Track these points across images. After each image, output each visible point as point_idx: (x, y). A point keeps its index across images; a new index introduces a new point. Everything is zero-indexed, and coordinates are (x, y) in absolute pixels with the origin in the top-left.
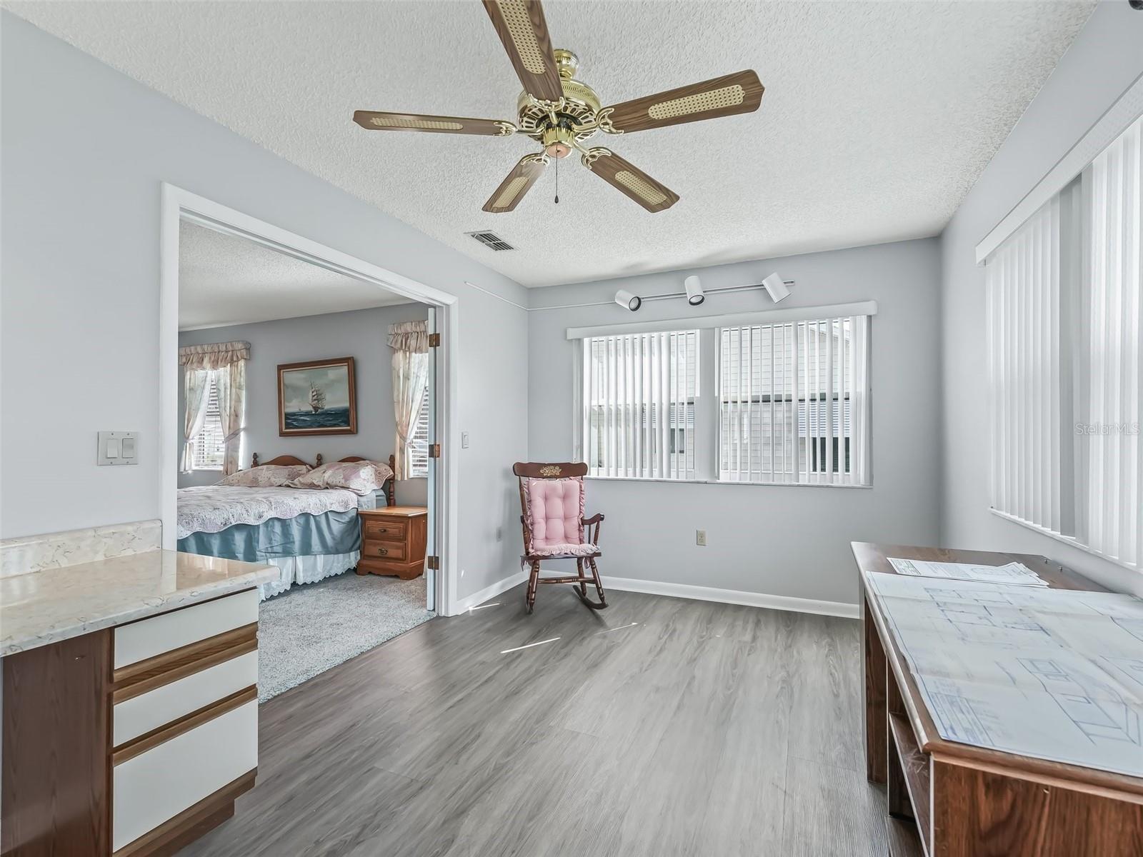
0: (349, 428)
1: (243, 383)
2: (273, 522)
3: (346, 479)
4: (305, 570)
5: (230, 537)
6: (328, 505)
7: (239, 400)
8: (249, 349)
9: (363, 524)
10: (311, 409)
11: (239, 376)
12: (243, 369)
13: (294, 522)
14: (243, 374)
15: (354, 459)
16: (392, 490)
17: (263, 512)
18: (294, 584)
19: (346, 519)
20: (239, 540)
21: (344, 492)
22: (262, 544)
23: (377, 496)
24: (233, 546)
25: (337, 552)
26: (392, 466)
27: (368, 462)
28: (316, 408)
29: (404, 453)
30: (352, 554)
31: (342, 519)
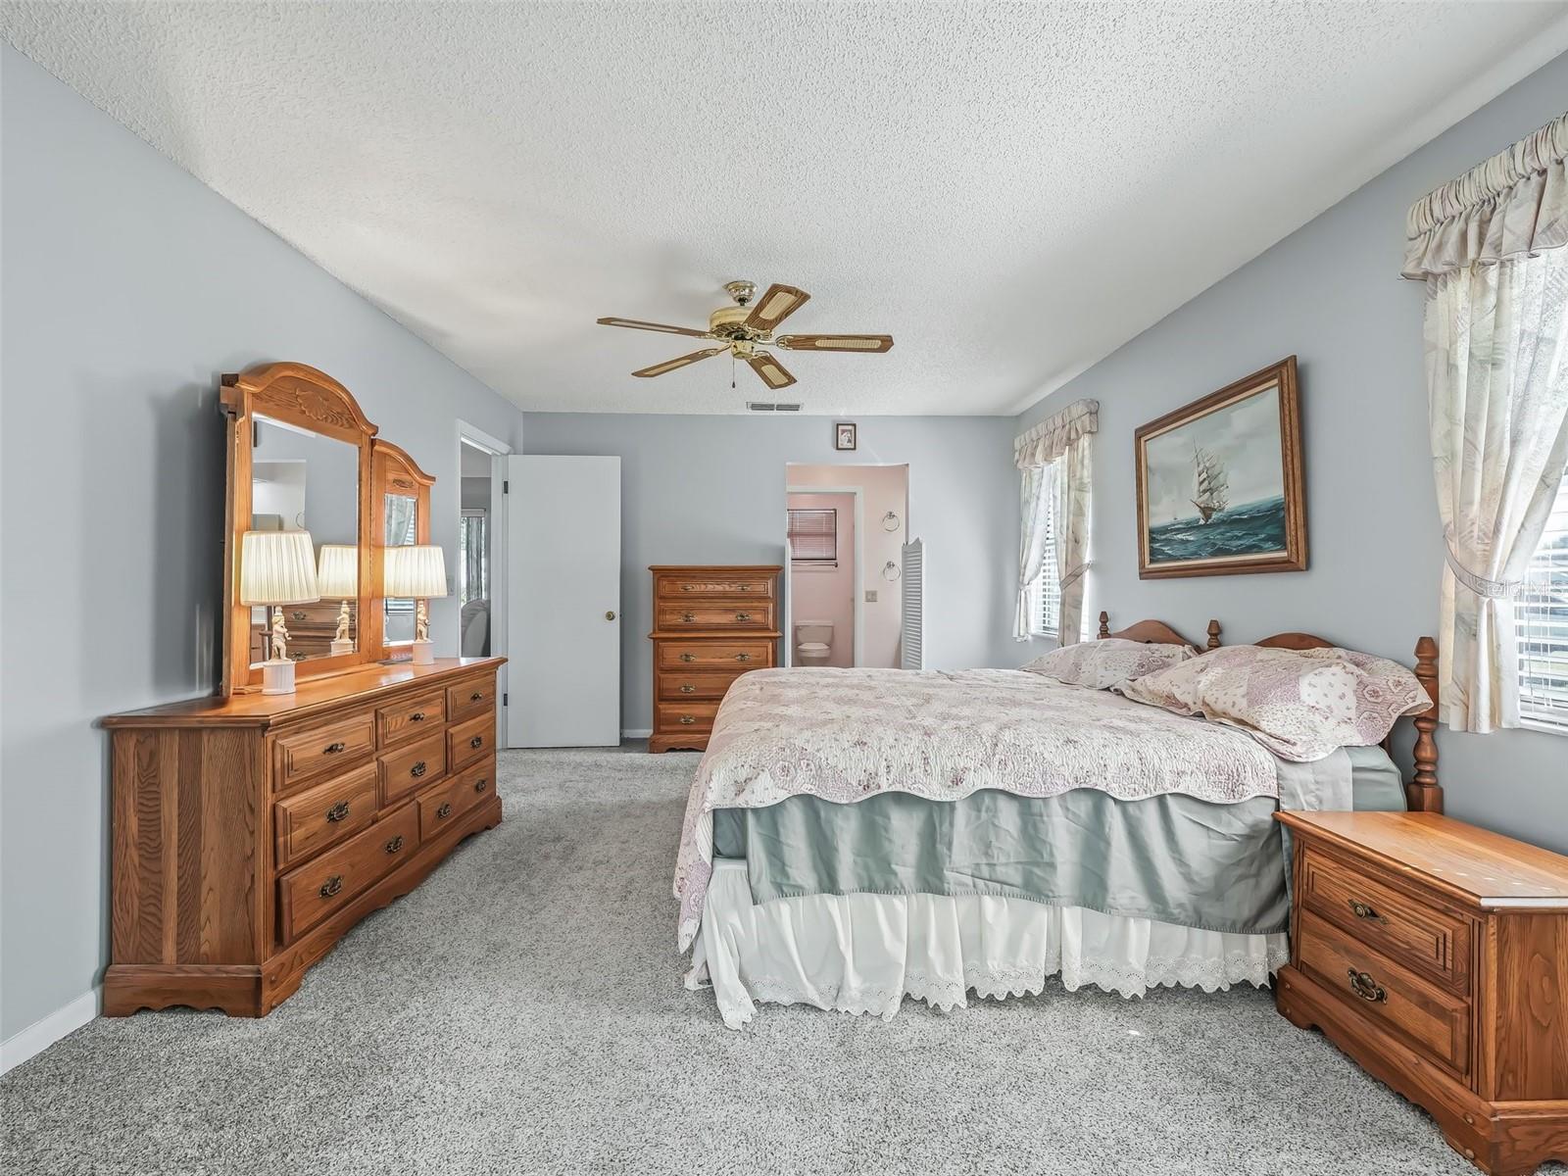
0: (1284, 554)
1: (1087, 480)
2: (995, 800)
3: (1255, 699)
4: (1087, 949)
5: (879, 820)
6: (1168, 778)
7: (1079, 512)
8: (1097, 412)
9: (1296, 858)
10: (1196, 514)
11: (1079, 467)
12: (1087, 452)
13: (1055, 804)
14: (1086, 462)
15: (1300, 641)
16: (1426, 753)
17: (965, 769)
18: (1054, 982)
19: (1238, 826)
20: (904, 830)
21: (1237, 741)
22: (961, 853)
23: (1355, 769)
24: (886, 844)
25: (1199, 921)
26: (1428, 673)
27: (1341, 652)
28: (1207, 511)
29: (1475, 635)
30: (1257, 943)
31: (1219, 821)
